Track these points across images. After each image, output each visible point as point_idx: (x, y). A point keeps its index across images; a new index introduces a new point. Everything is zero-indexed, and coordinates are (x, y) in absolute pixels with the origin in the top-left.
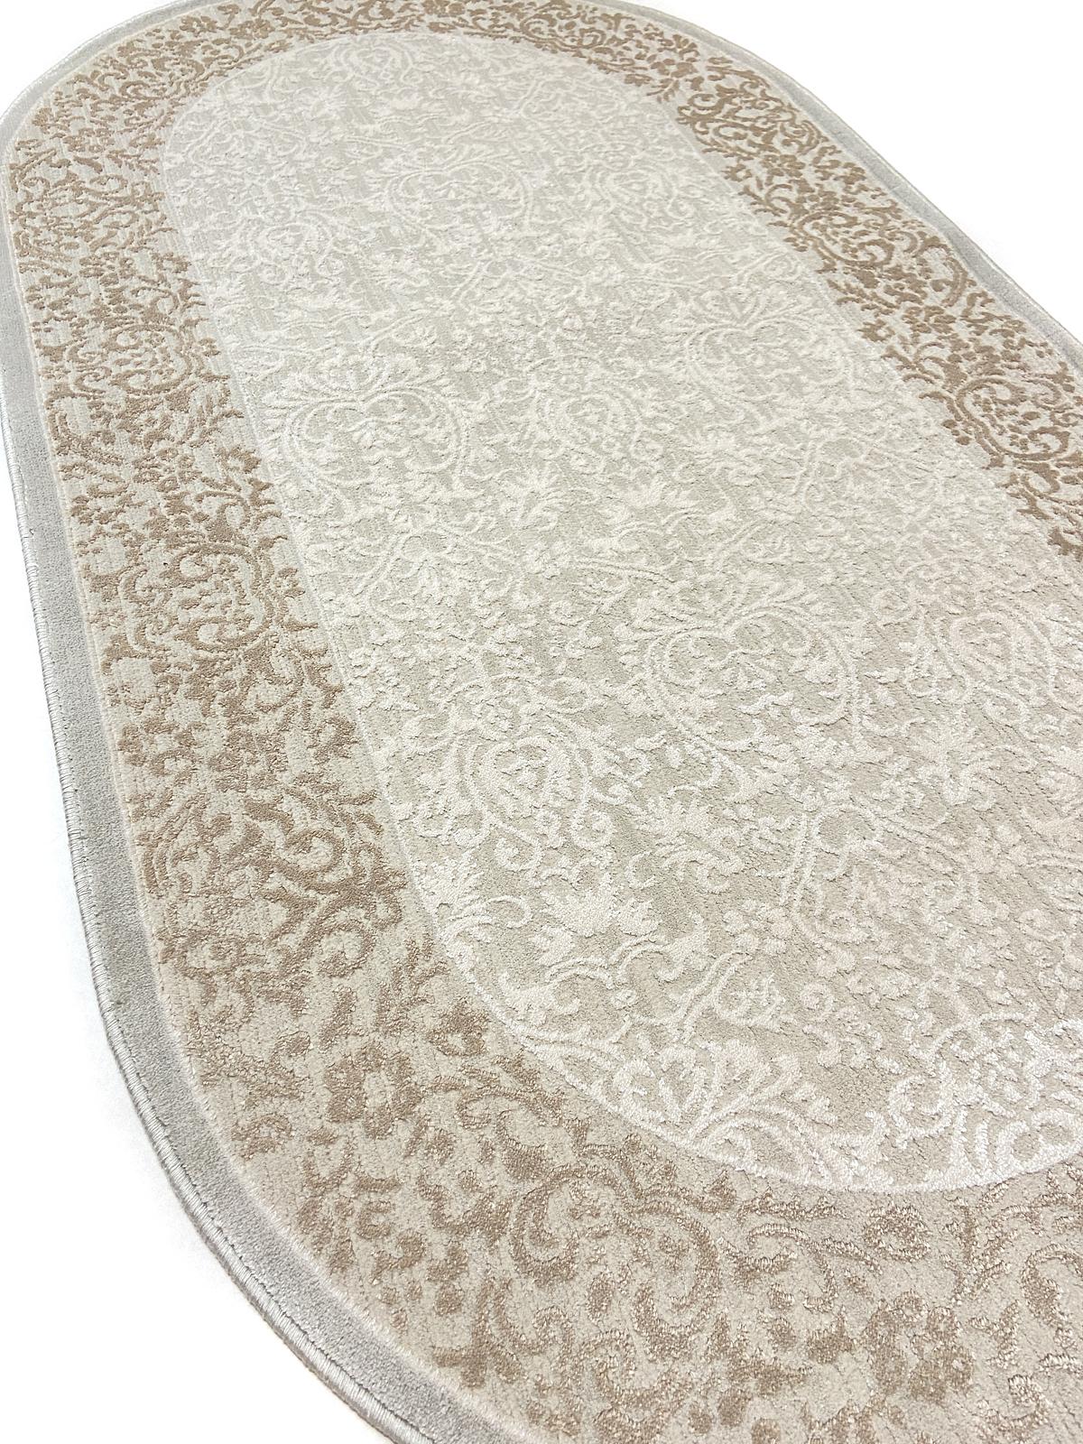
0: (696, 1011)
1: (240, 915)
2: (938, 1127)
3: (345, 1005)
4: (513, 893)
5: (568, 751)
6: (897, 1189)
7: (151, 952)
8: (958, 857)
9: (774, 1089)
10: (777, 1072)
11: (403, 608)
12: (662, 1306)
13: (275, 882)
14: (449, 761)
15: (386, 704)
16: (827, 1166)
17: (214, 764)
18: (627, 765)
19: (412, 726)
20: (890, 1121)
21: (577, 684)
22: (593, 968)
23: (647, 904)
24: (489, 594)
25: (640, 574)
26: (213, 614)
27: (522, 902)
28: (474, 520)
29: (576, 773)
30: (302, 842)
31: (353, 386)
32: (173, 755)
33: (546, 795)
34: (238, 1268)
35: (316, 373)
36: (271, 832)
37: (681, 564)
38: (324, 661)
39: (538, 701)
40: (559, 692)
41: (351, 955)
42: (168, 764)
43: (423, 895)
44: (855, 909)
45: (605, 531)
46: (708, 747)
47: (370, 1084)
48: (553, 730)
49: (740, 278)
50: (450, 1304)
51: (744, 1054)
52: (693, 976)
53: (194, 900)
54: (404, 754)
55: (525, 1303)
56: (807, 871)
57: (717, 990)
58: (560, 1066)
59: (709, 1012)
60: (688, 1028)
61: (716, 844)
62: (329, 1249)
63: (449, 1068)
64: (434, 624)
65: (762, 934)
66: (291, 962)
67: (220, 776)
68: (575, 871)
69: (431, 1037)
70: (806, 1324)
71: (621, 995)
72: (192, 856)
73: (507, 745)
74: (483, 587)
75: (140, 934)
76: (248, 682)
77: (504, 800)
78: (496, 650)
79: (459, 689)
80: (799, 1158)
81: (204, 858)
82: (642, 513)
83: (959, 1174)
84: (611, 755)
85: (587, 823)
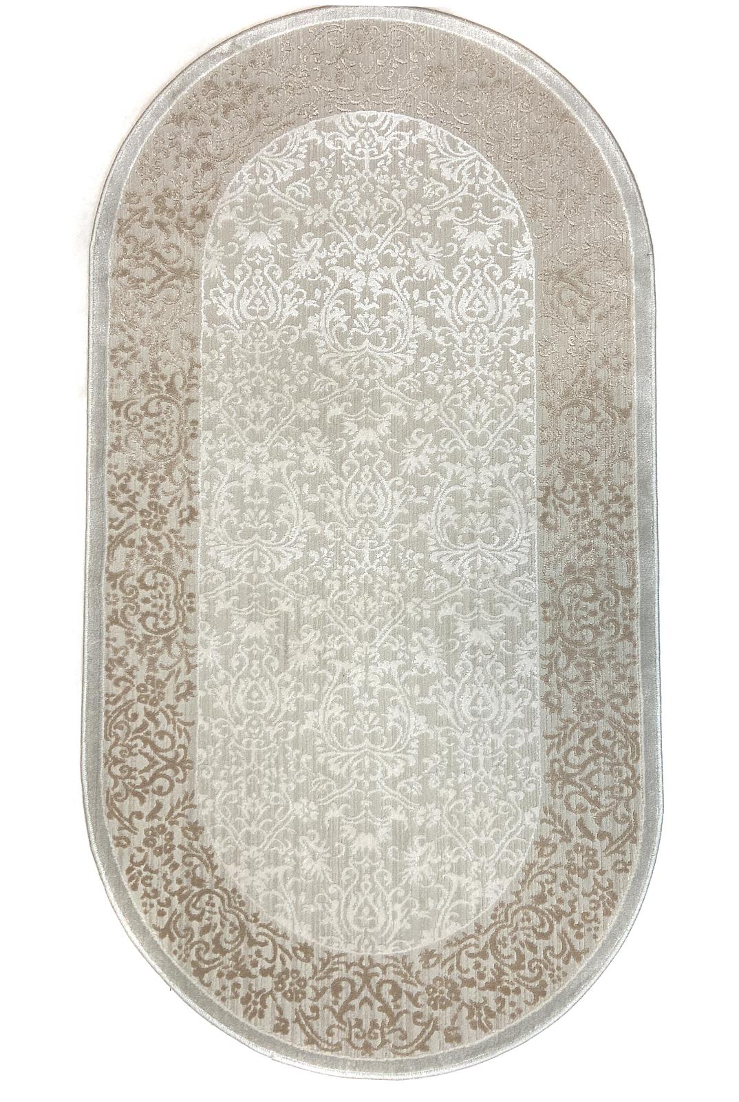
0: (455, 193)
2: (396, 133)
4: (500, 255)
5: (457, 310)
6: (419, 121)
8: (333, 218)
9: (442, 160)
10: (439, 165)
11: (500, 401)
14: (505, 320)
15: (522, 355)
16: (437, 134)
18: (435, 296)
19: (515, 341)
20: (410, 140)
21: (440, 340)
22: (483, 219)
23: (454, 236)
24: (460, 396)
25: (389, 388)
27: (499, 251)
28: (450, 447)
29: (458, 299)
31: (479, 557)
33: (473, 293)
35: (496, 571)
37: (369, 388)
39: (459, 337)
40: (449, 339)
44: (381, 210)
45: (394, 420)
46: (401, 294)
48: (459, 322)
49: (240, 579)
51: (446, 174)
52: (451, 206)
56: (390, 230)
57: (445, 198)
58: (508, 189)
59: (451, 191)
60: (460, 189)
61: (418, 251)
65: (419, 212)
68: (474, 257)
71: (478, 206)
73: (480, 320)
77: (490, 295)
79: (489, 353)
80: (444, 138)
82: (372, 425)
83: (398, 118)
84: (441, 303)
85: (463, 276)
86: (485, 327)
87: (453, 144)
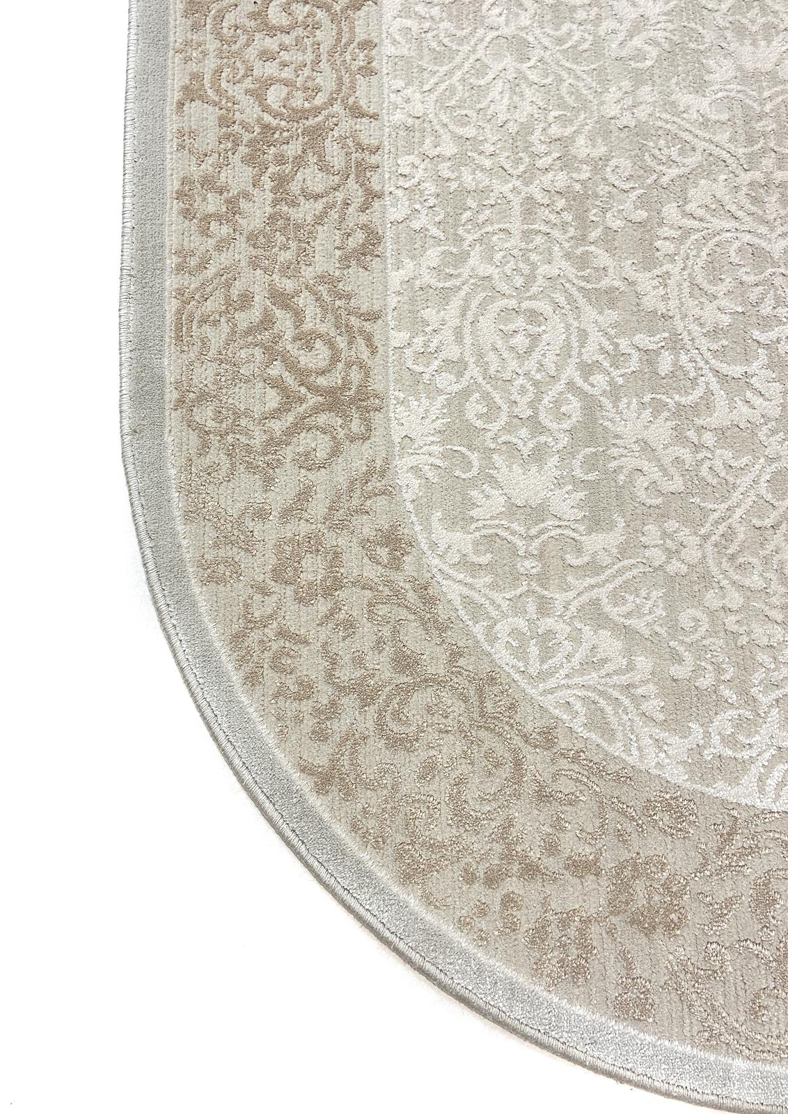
0: (585, 598)
1: (241, 391)
2: (746, 754)
3: (305, 494)
4: (469, 447)
5: (568, 326)
6: (688, 785)
7: (167, 397)
9: (624, 679)
10: (630, 667)
11: (464, 121)
12: (471, 794)
13: (276, 370)
14: (456, 303)
15: (416, 225)
16: (639, 748)
17: (252, 239)
18: (617, 358)
19: (433, 256)
20: (707, 735)
21: (602, 258)
22: (513, 533)
23: (581, 495)
24: (555, 130)
25: (717, 151)
26: (287, 74)
27: (474, 457)
28: (570, 34)
29: (566, 351)
30: (306, 340)
32: (219, 218)
33: (531, 364)
34: (181, 656)
36: (284, 321)
37: (764, 151)
38: (374, 159)
39: (560, 266)
40: (583, 262)
41: (321, 455)
42: (214, 226)
43: (394, 423)
44: (766, 560)
45: (700, 86)
46: (701, 364)
47: (308, 561)
48: (562, 300)
50: (320, 735)
51: (610, 644)
52: (593, 567)
53: (209, 364)
54: (418, 283)
55: (374, 755)
56: (739, 512)
57: (610, 586)
58: (457, 602)
59: (595, 602)
60: (572, 608)
61: (666, 461)
62: (247, 668)
63: (371, 572)
64: (489, 148)
65: (670, 554)
66: (273, 443)
67: (254, 253)
68: (530, 445)
69: (365, 543)
70: (570, 844)
71: (528, 564)
72: (216, 323)
73: (513, 303)
74: (551, 118)
75: (162, 379)
76: (299, 161)
77: (492, 357)
78: (539, 197)
79: (489, 229)
80: (619, 735)
81: (225, 328)
82: (747, 77)
83: (744, 793)
84: (606, 343)
85: (557, 403)
86: (503, 287)
87: (598, 722)
